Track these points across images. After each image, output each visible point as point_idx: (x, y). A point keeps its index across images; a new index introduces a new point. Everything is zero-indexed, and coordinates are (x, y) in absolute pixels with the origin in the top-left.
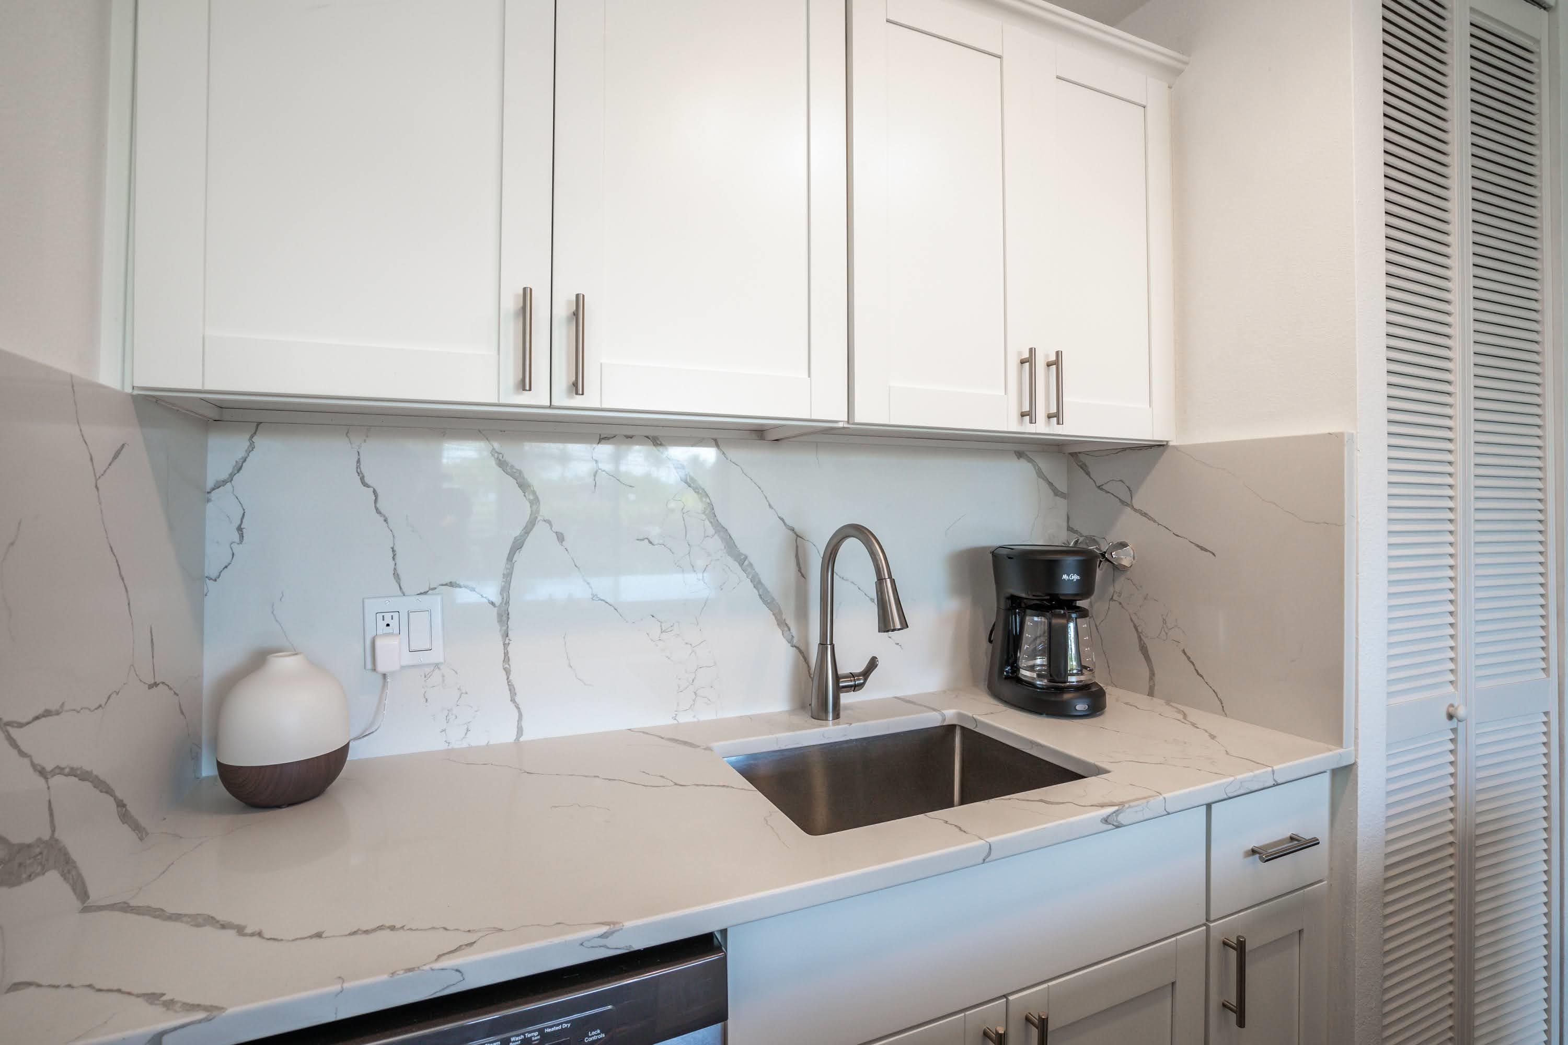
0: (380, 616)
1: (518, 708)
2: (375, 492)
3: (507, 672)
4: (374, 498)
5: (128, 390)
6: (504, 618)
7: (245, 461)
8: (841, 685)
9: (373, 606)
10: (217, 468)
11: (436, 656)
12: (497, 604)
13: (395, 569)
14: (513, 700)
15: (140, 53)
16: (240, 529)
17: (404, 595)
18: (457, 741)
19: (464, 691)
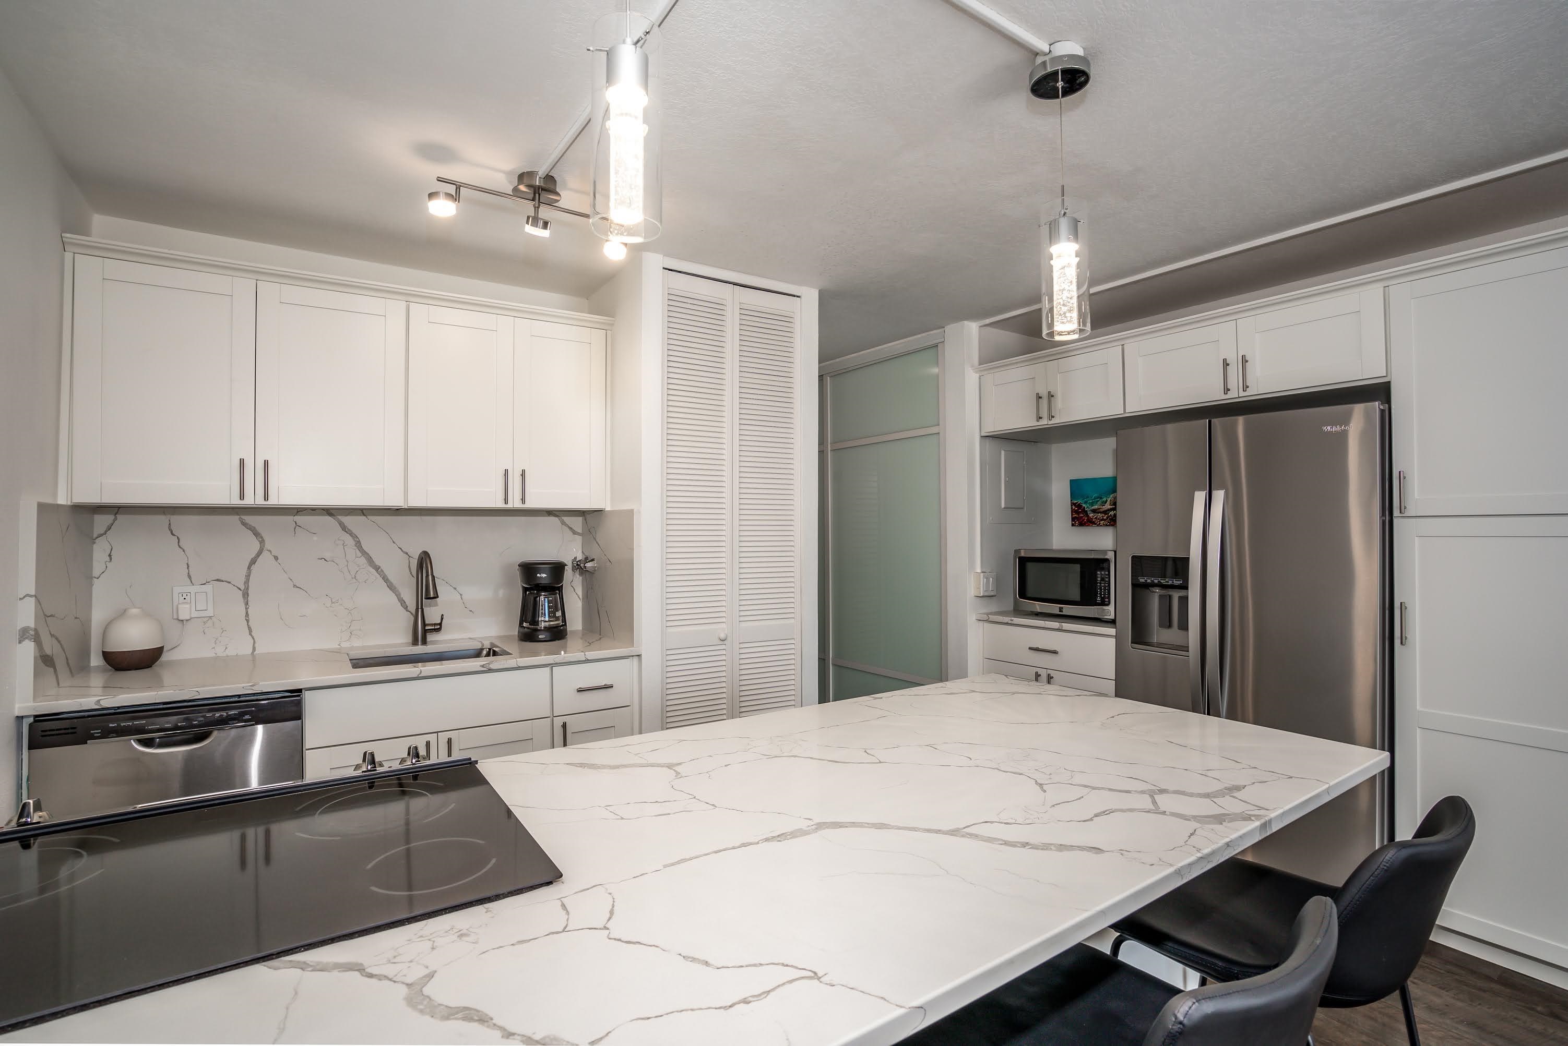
0: (180, 595)
1: (253, 639)
2: (178, 537)
3: (248, 621)
4: (177, 541)
5: (69, 503)
6: (246, 596)
7: (112, 525)
8: (426, 628)
9: (177, 590)
10: (98, 529)
11: (210, 613)
12: (242, 589)
13: (188, 573)
14: (250, 634)
15: (75, 363)
16: (110, 556)
17: (193, 585)
18: (220, 652)
19: (224, 630)
